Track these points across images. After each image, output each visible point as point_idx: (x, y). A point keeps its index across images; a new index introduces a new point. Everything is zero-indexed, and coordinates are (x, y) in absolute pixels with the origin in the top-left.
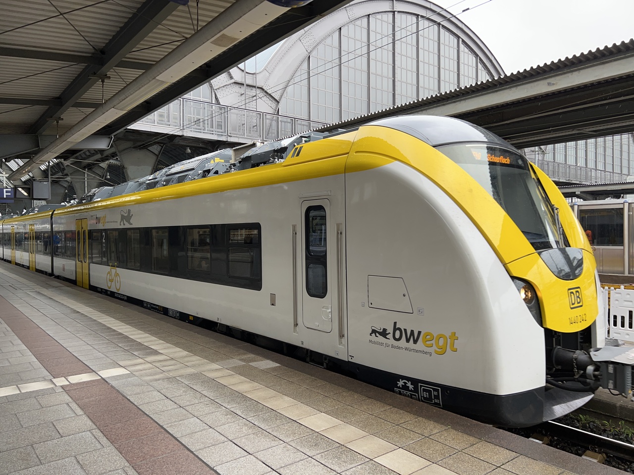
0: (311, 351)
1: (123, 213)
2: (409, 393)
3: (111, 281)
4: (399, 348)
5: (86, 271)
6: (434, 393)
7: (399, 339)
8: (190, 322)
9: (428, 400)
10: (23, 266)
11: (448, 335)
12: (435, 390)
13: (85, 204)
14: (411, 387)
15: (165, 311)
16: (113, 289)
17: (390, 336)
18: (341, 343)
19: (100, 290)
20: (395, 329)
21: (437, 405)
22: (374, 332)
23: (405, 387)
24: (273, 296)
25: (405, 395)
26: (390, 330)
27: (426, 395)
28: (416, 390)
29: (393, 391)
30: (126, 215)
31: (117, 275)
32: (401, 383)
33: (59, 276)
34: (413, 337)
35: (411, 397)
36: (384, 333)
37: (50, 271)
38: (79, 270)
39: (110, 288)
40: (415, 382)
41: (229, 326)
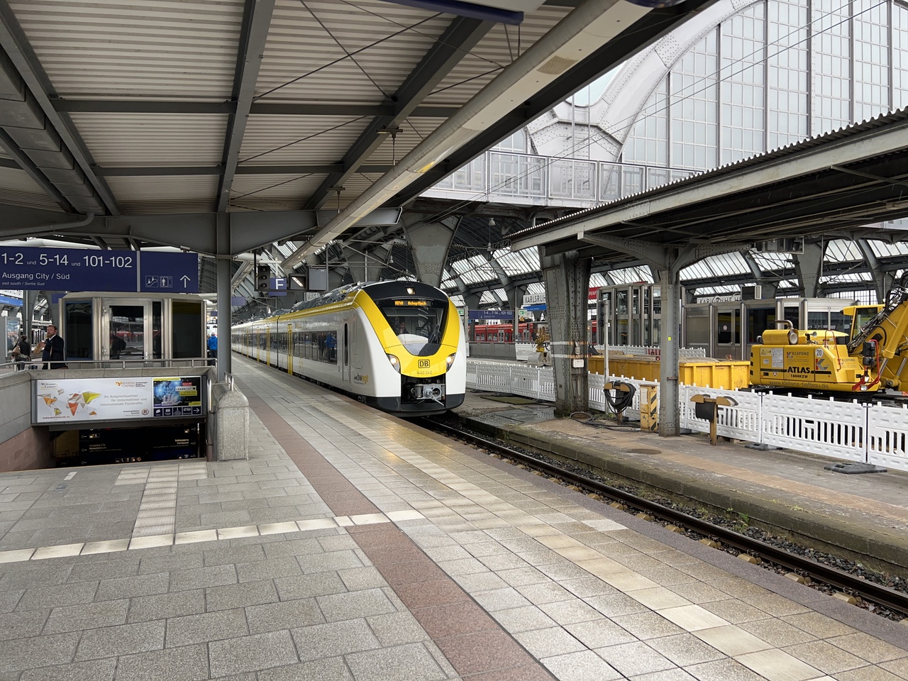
3: (300, 367)
4: (359, 383)
5: (291, 362)
7: (358, 380)
9: (363, 403)
12: (365, 398)
14: (361, 398)
20: (358, 375)
21: (366, 404)
24: (339, 366)
25: (360, 402)
27: (363, 400)
29: (358, 401)
31: (302, 363)
32: (359, 397)
33: (280, 367)
34: (361, 378)
36: (356, 378)
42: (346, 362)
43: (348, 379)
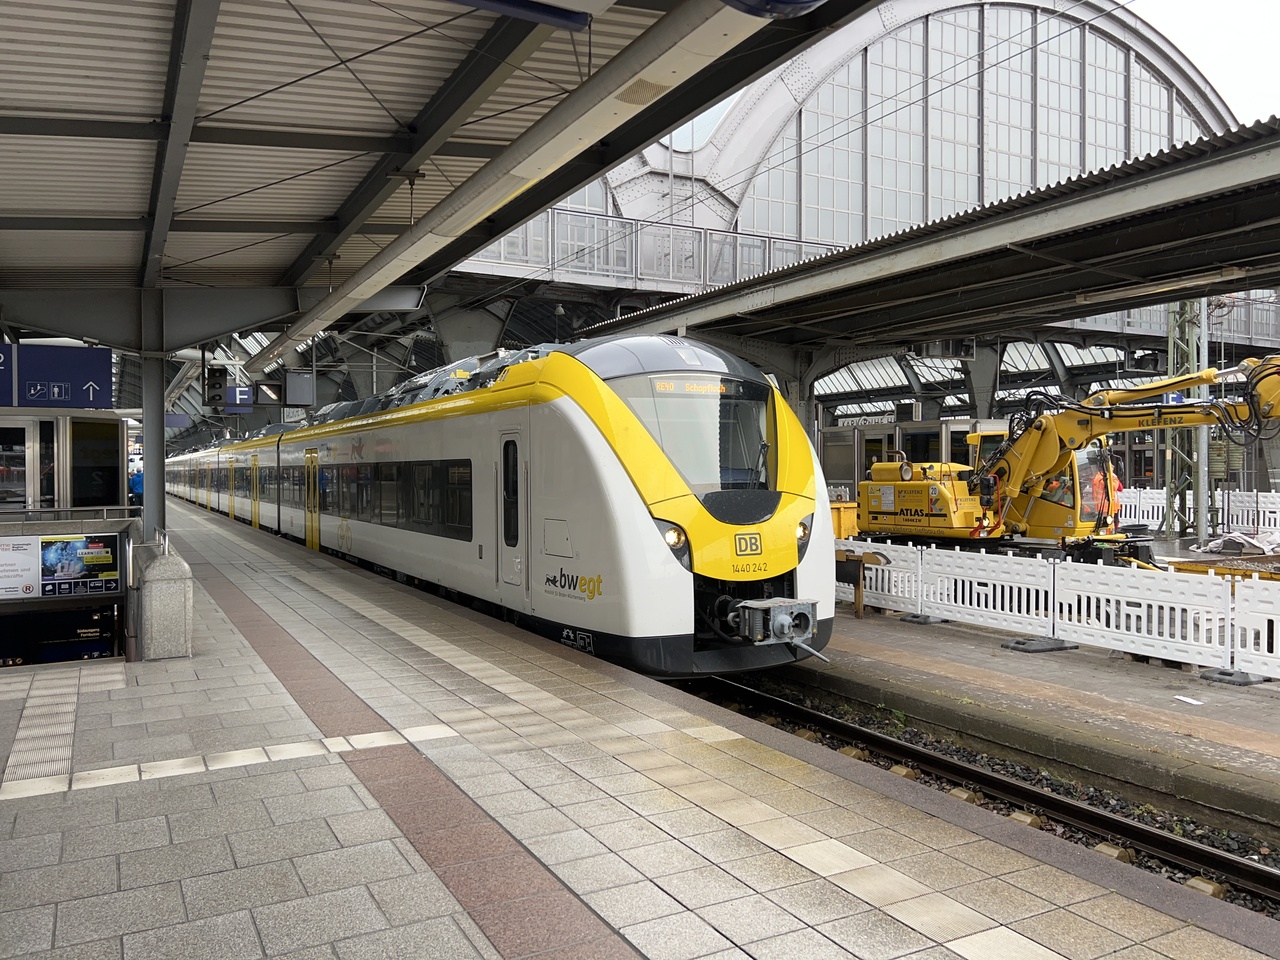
0: (508, 609)
1: (354, 443)
2: (571, 643)
3: (342, 537)
4: (564, 595)
5: (316, 524)
6: (588, 640)
7: (563, 587)
8: (416, 587)
9: (583, 649)
10: (243, 521)
11: (595, 578)
12: (588, 637)
13: (317, 427)
14: (572, 636)
15: (392, 575)
16: (344, 550)
17: (558, 584)
18: (527, 594)
19: (330, 552)
20: (562, 575)
21: (590, 652)
22: (548, 580)
23: (568, 637)
24: (481, 546)
25: (568, 646)
26: (558, 578)
27: (582, 643)
28: (575, 640)
29: (560, 642)
30: (357, 445)
31: (348, 529)
32: (565, 633)
33: (286, 534)
34: (573, 583)
35: (572, 646)
36: (554, 582)
37: (275, 527)
38: (309, 524)
39: (341, 548)
40: (574, 629)
41: (446, 588)
42: (511, 538)
43: (521, 580)
